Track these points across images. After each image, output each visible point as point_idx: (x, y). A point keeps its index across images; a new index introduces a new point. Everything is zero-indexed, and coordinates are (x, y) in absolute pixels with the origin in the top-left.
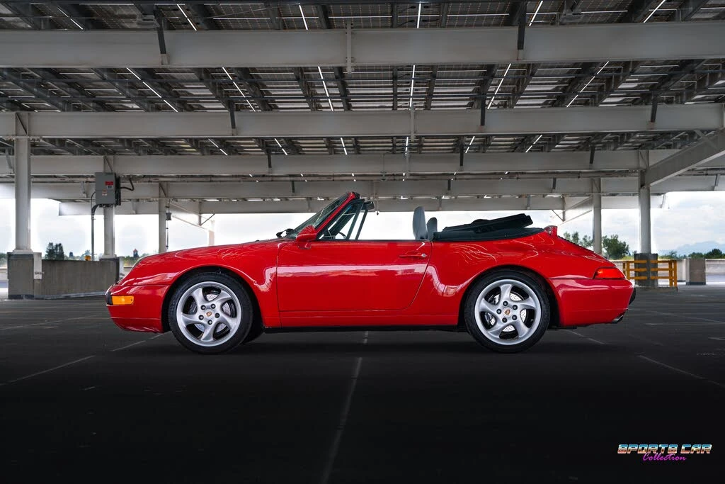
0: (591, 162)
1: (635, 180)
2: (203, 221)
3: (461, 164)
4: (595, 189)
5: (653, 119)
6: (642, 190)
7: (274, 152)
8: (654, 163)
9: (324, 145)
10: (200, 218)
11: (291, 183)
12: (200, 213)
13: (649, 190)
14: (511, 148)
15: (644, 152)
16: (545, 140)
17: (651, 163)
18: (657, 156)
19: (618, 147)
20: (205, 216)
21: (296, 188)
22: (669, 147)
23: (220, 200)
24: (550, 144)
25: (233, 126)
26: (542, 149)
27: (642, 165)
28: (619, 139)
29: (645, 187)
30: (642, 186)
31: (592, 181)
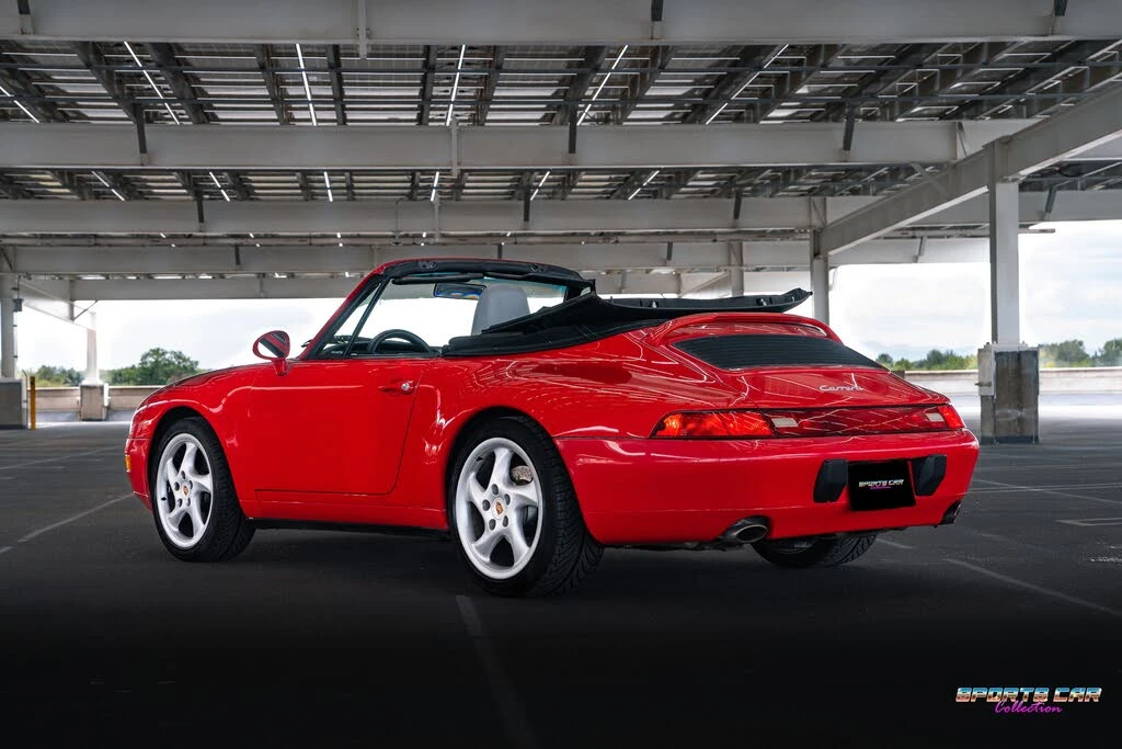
0: (736, 215)
1: (805, 246)
2: (76, 312)
3: (526, 218)
4: (734, 260)
5: (847, 145)
6: (816, 262)
7: (207, 196)
8: (837, 218)
9: (297, 185)
10: (72, 307)
11: (233, 249)
12: (71, 298)
13: (826, 261)
14: (604, 193)
15: (817, 199)
16: (663, 179)
17: (831, 218)
18: (840, 207)
19: (777, 191)
20: (80, 305)
21: (242, 256)
22: (854, 192)
23: (107, 278)
24: (670, 186)
25: (143, 149)
26: (655, 195)
27: (816, 222)
28: (784, 177)
29: (821, 257)
30: (816, 254)
31: (730, 247)
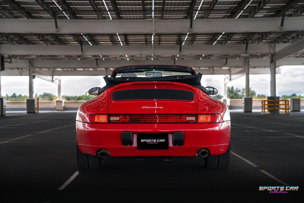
0: (246, 49)
1: (267, 59)
2: (54, 79)
3: (180, 51)
4: (246, 65)
5: (282, 25)
6: (272, 64)
7: (84, 44)
8: (279, 50)
9: (110, 40)
10: (53, 78)
11: (96, 61)
12: (53, 75)
13: (275, 64)
14: (205, 43)
15: (272, 45)
16: (223, 38)
17: (277, 50)
18: (280, 47)
19: (260, 42)
20: (55, 77)
21: (98, 63)
22: (285, 42)
23: (63, 69)
24: (226, 40)
25: (57, 27)
26: (221, 43)
27: (272, 51)
28: (263, 36)
29: (273, 62)
30: (272, 62)
31: (245, 60)
